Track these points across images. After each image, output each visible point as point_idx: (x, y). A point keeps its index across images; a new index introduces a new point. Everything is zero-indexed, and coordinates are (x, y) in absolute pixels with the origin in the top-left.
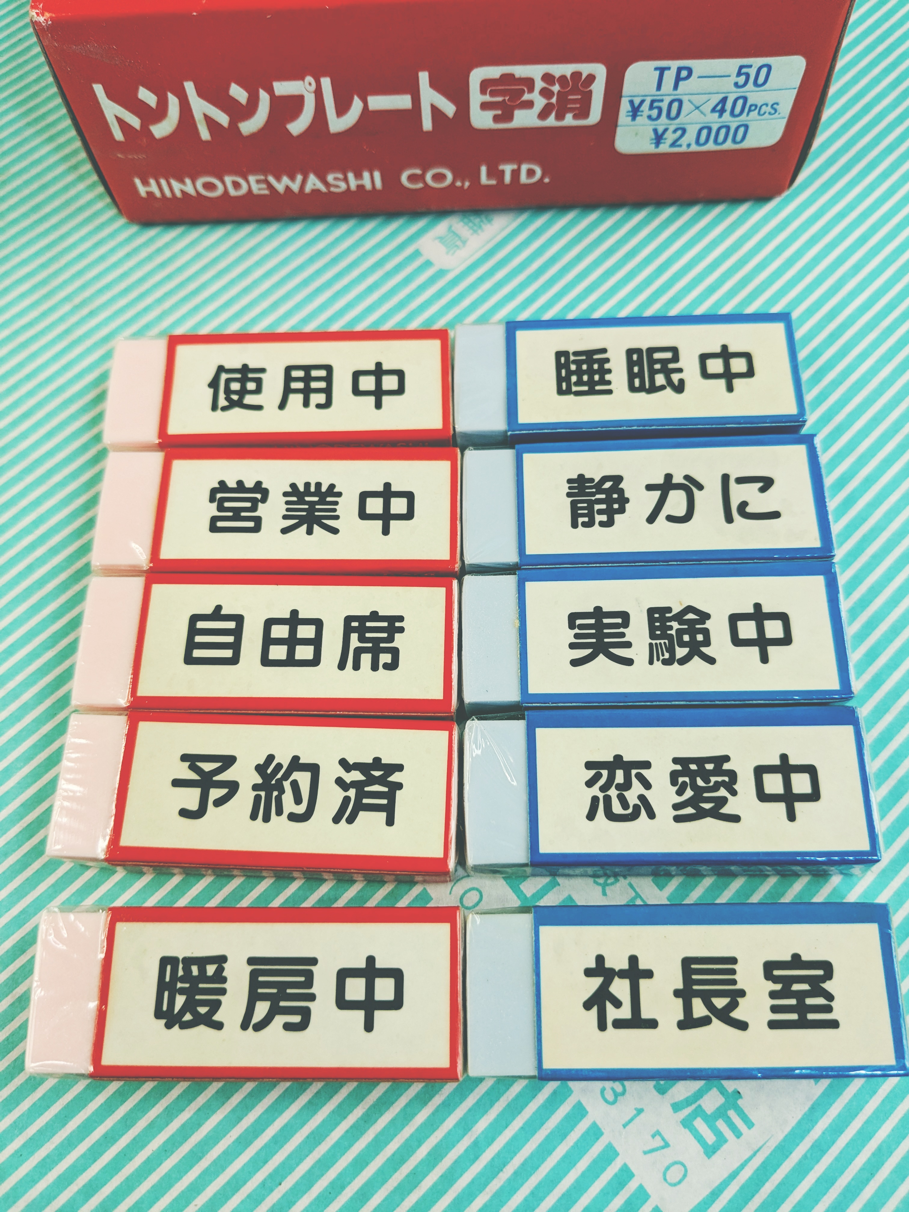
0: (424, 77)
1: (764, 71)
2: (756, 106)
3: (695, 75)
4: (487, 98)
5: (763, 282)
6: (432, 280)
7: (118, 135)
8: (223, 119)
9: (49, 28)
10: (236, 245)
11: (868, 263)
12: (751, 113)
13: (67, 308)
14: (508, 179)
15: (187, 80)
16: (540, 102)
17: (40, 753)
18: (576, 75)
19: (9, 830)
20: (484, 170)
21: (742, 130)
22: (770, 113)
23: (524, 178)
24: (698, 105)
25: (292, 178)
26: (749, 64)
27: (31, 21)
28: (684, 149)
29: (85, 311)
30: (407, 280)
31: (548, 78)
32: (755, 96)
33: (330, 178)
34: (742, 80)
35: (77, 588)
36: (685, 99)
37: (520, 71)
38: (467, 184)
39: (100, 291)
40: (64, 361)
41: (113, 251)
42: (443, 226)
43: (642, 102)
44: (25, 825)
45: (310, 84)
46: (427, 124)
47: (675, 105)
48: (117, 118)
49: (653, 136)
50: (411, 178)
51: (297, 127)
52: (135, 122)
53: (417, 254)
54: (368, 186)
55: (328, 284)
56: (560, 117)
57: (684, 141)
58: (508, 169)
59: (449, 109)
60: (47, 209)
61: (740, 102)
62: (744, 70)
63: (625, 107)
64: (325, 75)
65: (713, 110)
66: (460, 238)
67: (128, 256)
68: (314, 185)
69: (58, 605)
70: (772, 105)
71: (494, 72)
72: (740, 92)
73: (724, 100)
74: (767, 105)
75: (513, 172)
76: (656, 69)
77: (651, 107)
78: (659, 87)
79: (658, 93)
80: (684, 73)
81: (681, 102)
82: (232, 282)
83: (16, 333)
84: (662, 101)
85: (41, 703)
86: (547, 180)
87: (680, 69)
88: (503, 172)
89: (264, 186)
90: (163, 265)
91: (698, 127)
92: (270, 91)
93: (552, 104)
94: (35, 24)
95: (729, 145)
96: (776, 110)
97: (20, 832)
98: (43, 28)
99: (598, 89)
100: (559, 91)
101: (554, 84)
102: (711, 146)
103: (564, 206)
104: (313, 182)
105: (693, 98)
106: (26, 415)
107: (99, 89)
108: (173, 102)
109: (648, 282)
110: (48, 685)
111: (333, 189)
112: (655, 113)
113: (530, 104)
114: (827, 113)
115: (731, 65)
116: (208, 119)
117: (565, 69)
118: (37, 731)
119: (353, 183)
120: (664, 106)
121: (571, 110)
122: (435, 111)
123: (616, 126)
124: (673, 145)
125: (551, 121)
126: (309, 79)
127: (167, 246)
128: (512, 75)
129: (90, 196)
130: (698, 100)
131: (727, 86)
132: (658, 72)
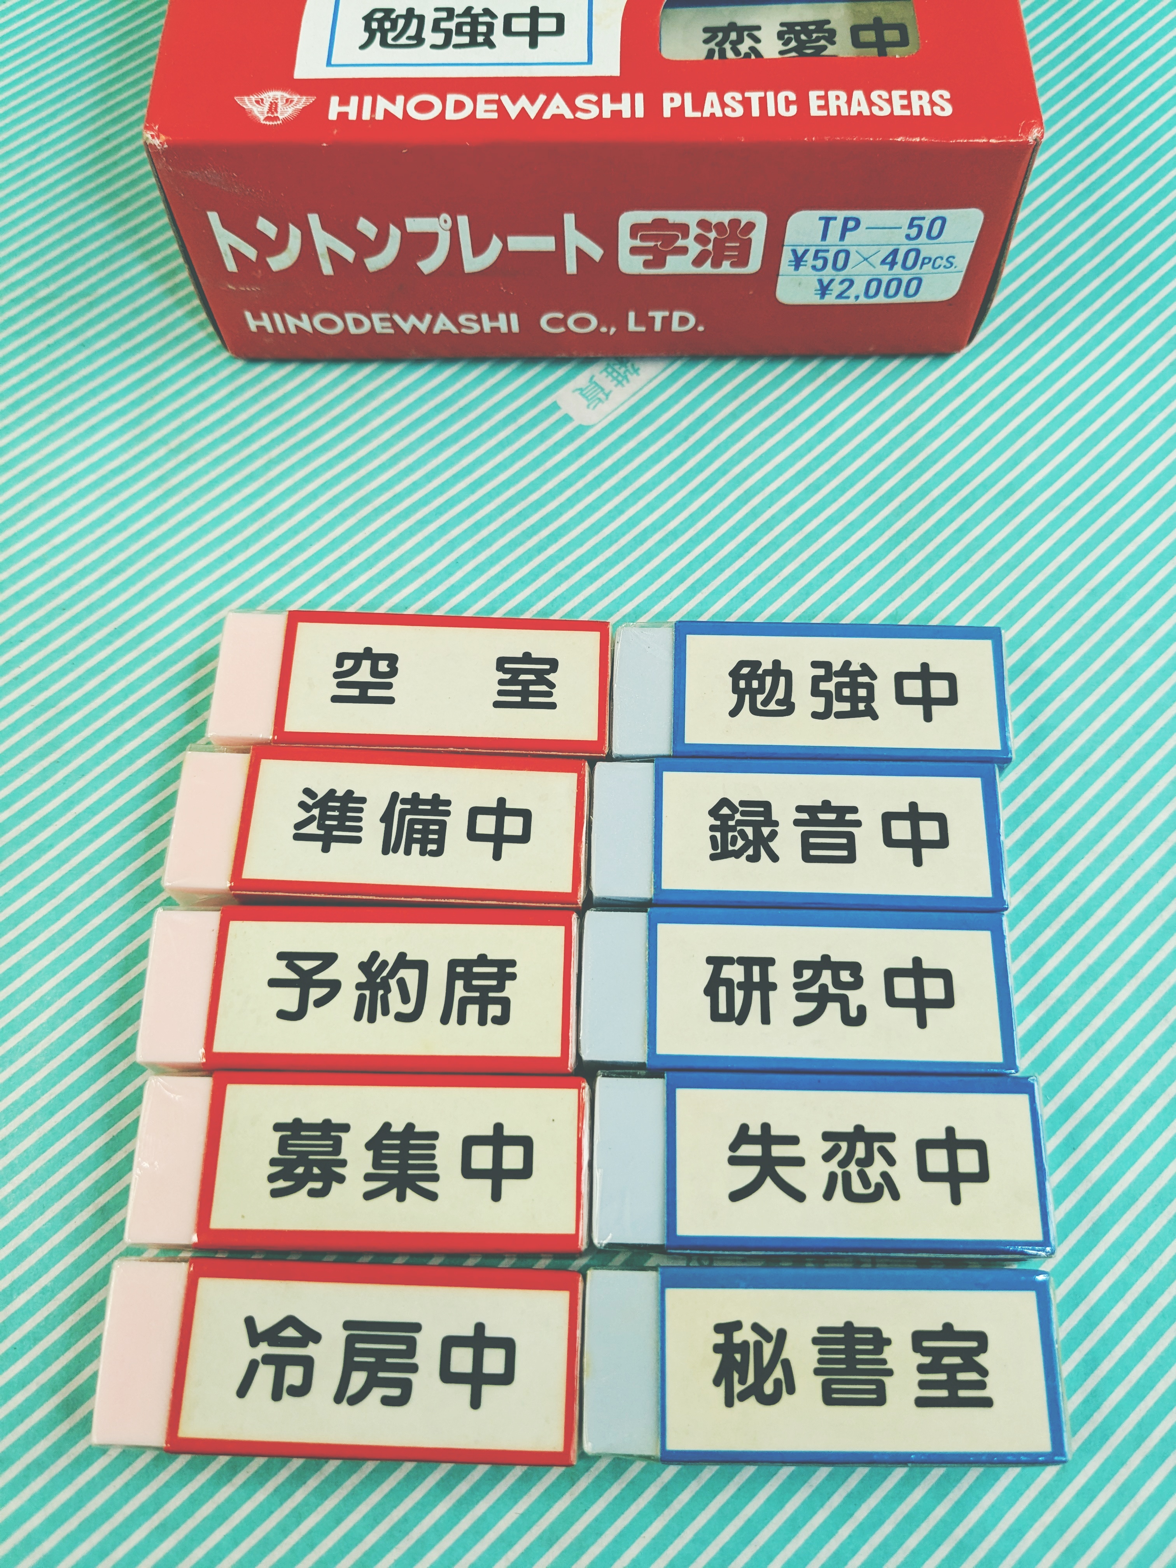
0: (569, 219)
1: (938, 223)
2: (930, 259)
3: (863, 226)
4: (638, 243)
5: (935, 452)
6: (570, 437)
7: (231, 265)
8: (349, 254)
9: (165, 152)
10: (354, 388)
11: (1051, 434)
12: (924, 266)
13: (162, 452)
14: (658, 327)
15: (312, 212)
16: (695, 249)
17: (128, 944)
18: (735, 223)
19: (93, 1027)
20: (632, 315)
21: (914, 284)
22: (945, 267)
23: (675, 327)
24: (866, 256)
25: (421, 319)
26: (922, 216)
27: (145, 143)
28: (851, 301)
29: (183, 456)
30: (543, 437)
31: (703, 224)
32: (928, 249)
33: (462, 319)
34: (914, 232)
35: (171, 764)
36: (852, 250)
37: (674, 216)
38: (613, 330)
39: (200, 435)
40: (158, 512)
41: (213, 390)
42: (585, 376)
43: (806, 251)
44: (111, 1022)
45: (445, 221)
46: (571, 267)
47: (842, 256)
48: (232, 248)
49: (818, 287)
50: (552, 322)
51: (429, 265)
52: (251, 253)
53: (555, 407)
54: (504, 329)
55: (455, 438)
56: (716, 264)
57: (852, 293)
58: (658, 316)
59: (596, 252)
60: (140, 338)
61: (912, 255)
62: (916, 222)
63: (787, 256)
64: (462, 213)
65: (883, 262)
66: (603, 390)
67: (232, 395)
68: (444, 325)
69: (149, 784)
70: (947, 259)
71: (646, 216)
72: (913, 244)
73: (895, 252)
74: (942, 258)
75: (664, 318)
76: (821, 219)
77: (816, 257)
78: (824, 237)
79: (823, 243)
80: (851, 224)
81: (848, 253)
82: (349, 431)
83: (105, 479)
84: (828, 251)
85: (128, 891)
86: (701, 329)
87: (846, 220)
88: (653, 318)
89: (389, 324)
90: (270, 408)
91: (868, 278)
92: (402, 227)
93: (707, 250)
94: (149, 147)
95: (901, 298)
96: (952, 264)
97: (105, 1030)
98: (158, 152)
99: (758, 238)
100: (715, 238)
101: (711, 231)
102: (881, 299)
103: (723, 356)
104: (443, 323)
105: (862, 249)
106: (116, 572)
107: (214, 217)
108: (295, 234)
109: (809, 446)
110: (137, 871)
111: (464, 330)
112: (819, 263)
113: (684, 250)
114: (1007, 269)
115: (903, 216)
116: (332, 253)
117: (724, 216)
118: (125, 920)
119: (487, 326)
120: (830, 256)
121: (728, 257)
122: (580, 254)
123: (778, 275)
124: (840, 296)
125: (707, 268)
126: (445, 216)
127: (275, 386)
128: (666, 221)
129: (190, 324)
130: (866, 251)
131: (898, 238)
132: (823, 222)
